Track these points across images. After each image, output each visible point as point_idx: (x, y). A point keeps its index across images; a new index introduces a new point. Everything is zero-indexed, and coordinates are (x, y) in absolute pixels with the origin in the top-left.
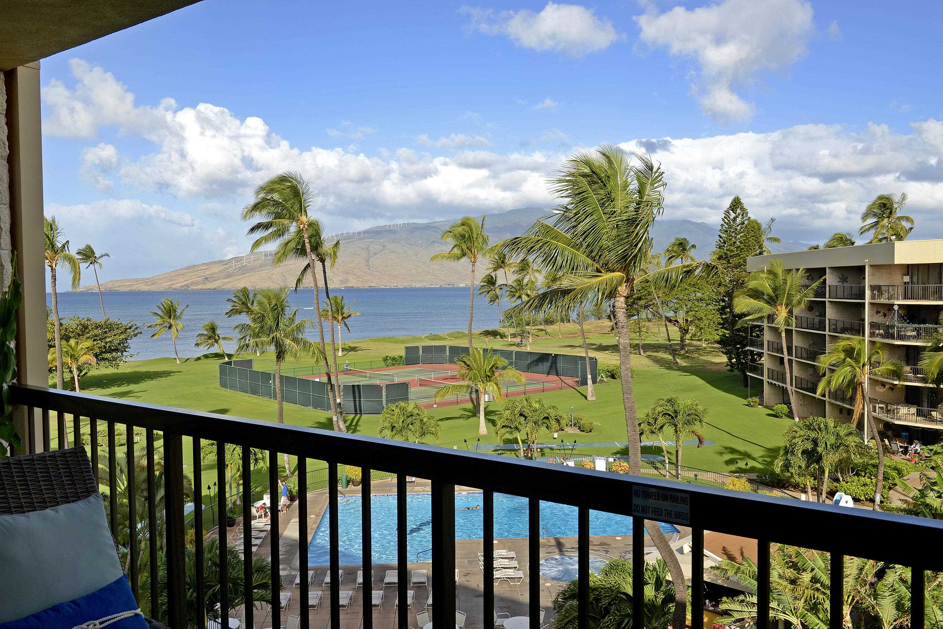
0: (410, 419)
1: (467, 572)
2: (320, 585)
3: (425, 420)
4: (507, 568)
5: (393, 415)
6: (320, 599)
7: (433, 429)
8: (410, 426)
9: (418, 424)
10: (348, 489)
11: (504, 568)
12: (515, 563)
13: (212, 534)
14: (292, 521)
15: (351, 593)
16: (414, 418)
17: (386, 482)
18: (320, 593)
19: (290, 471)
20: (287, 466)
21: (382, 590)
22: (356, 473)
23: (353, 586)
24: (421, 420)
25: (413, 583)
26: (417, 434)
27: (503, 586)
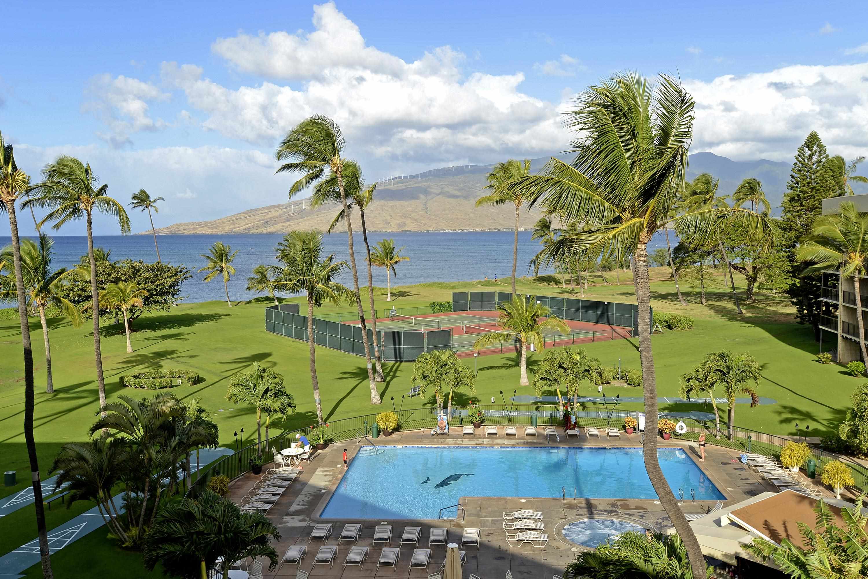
0: (444, 368)
1: (489, 532)
2: (337, 538)
3: (460, 370)
4: (532, 530)
5: (427, 364)
6: (335, 553)
7: (468, 380)
8: (444, 375)
9: (452, 374)
10: (379, 439)
11: (529, 529)
12: (540, 525)
13: (237, 481)
14: (318, 470)
15: (366, 548)
16: (448, 367)
17: (418, 432)
18: (335, 547)
19: (322, 419)
20: (319, 414)
21: (398, 547)
22: (387, 423)
23: (368, 541)
24: (456, 370)
25: (432, 542)
26: (451, 385)
27: (526, 548)
